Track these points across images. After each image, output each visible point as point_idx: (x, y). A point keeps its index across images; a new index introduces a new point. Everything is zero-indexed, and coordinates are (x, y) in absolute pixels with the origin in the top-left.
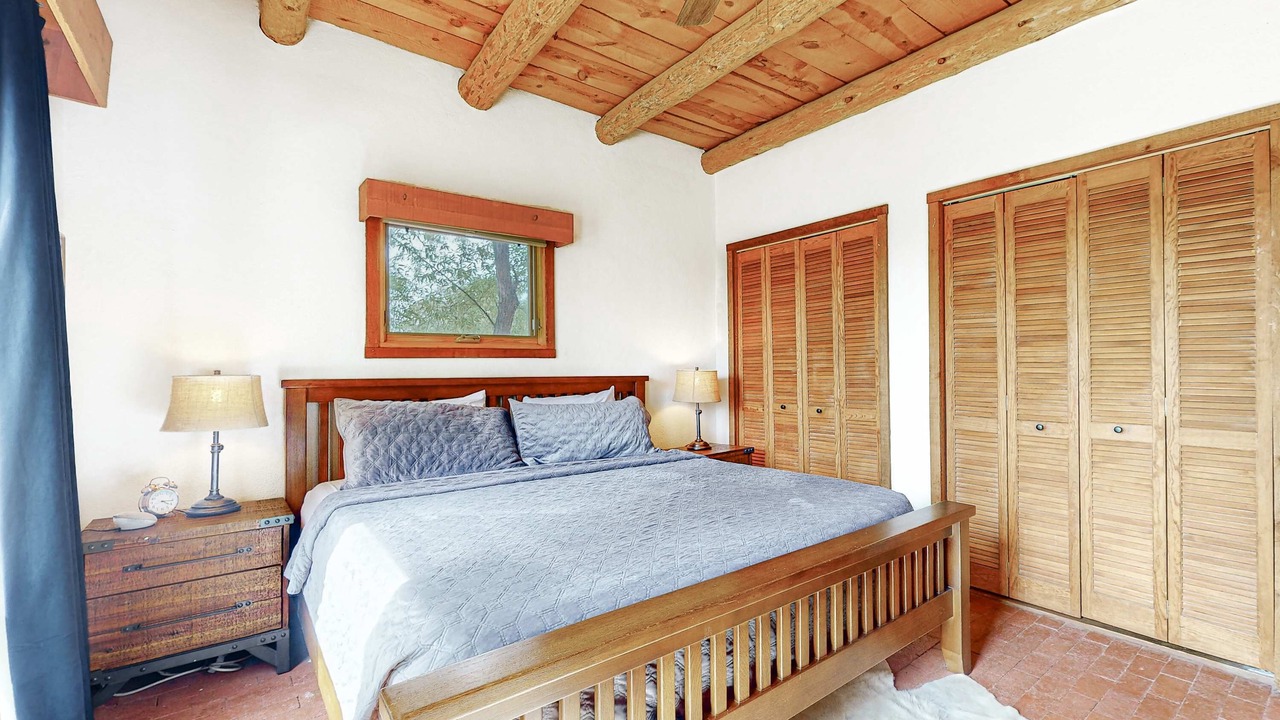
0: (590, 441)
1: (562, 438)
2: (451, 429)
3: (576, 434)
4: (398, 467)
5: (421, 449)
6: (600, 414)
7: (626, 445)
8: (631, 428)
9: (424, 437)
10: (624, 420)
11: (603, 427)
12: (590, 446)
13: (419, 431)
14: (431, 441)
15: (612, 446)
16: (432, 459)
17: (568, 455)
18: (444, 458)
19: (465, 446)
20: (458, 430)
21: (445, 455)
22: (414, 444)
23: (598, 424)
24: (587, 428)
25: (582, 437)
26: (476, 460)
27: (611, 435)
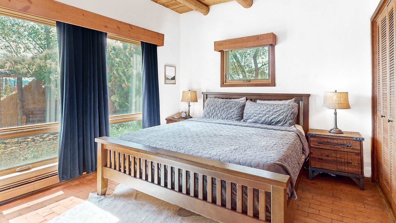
0: (264, 117)
1: (254, 115)
2: (224, 107)
3: (259, 114)
4: (209, 115)
5: (215, 111)
6: (272, 108)
7: (279, 121)
8: (284, 115)
9: (217, 108)
10: (281, 111)
11: (271, 113)
12: (263, 119)
13: (217, 107)
14: (218, 110)
15: (272, 121)
16: (216, 114)
17: (254, 121)
18: (219, 115)
19: (225, 112)
20: (226, 108)
21: (220, 114)
22: (214, 110)
23: (269, 111)
24: (264, 112)
25: (261, 115)
26: (226, 117)
27: (273, 116)
